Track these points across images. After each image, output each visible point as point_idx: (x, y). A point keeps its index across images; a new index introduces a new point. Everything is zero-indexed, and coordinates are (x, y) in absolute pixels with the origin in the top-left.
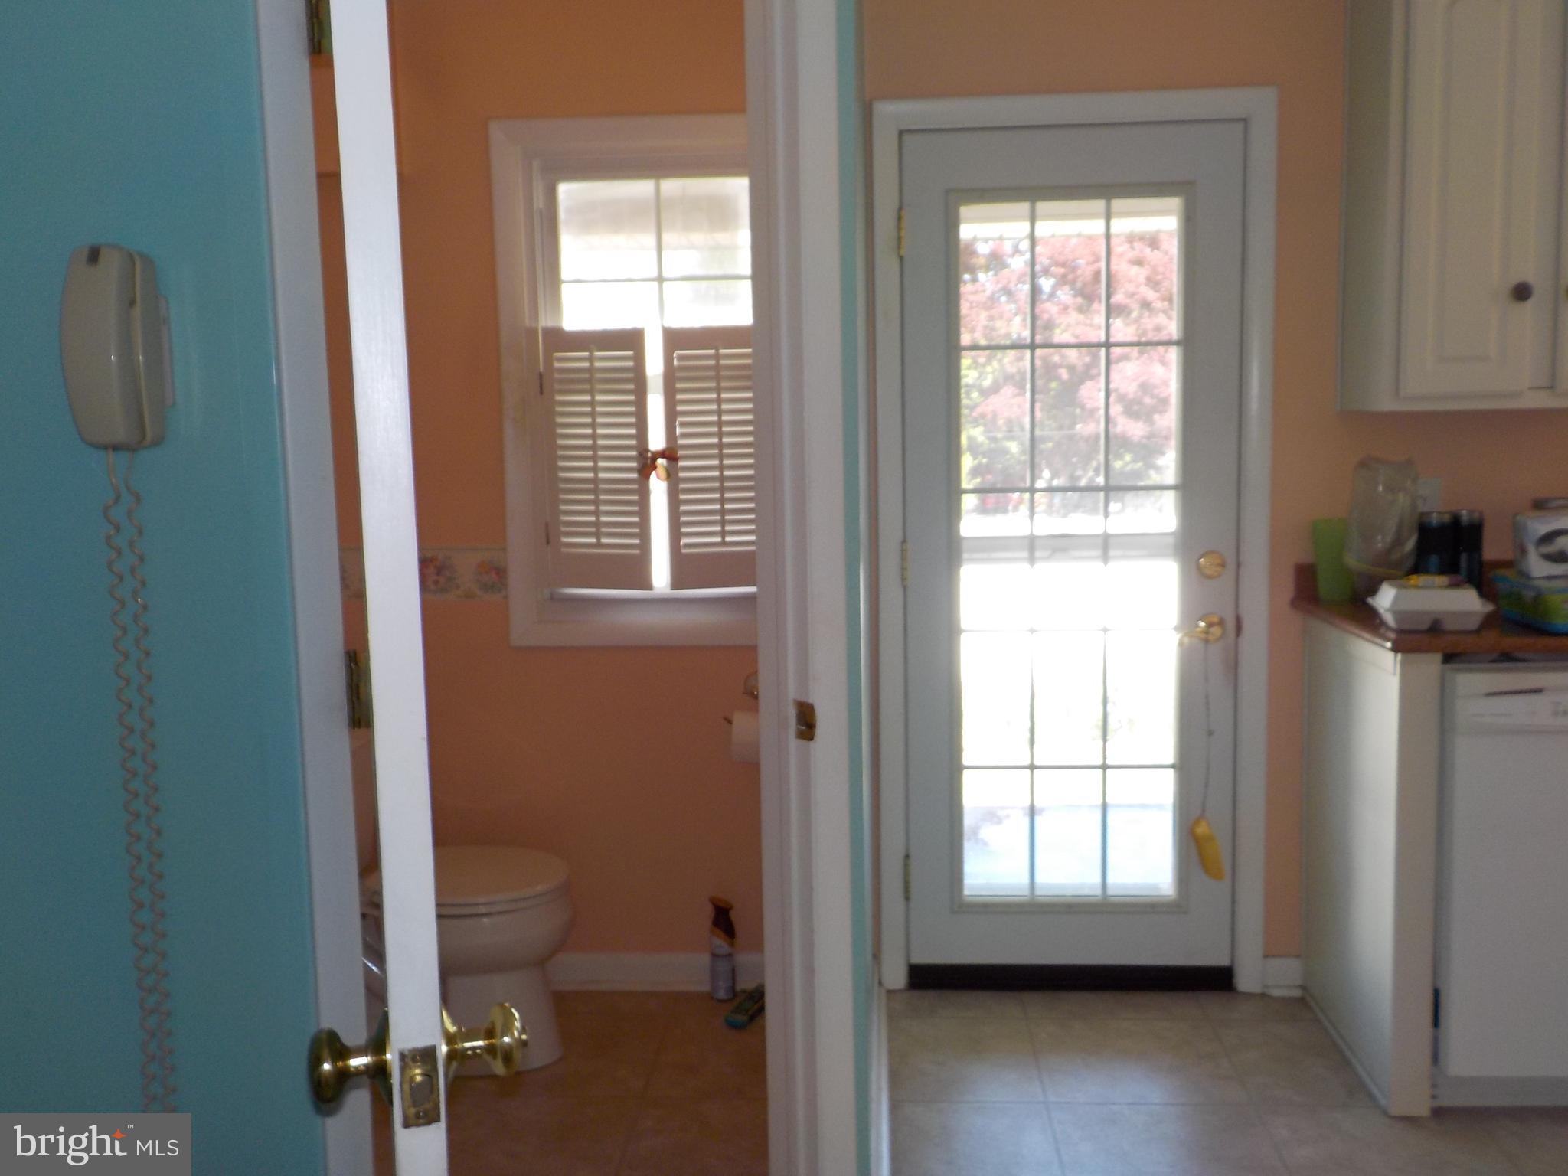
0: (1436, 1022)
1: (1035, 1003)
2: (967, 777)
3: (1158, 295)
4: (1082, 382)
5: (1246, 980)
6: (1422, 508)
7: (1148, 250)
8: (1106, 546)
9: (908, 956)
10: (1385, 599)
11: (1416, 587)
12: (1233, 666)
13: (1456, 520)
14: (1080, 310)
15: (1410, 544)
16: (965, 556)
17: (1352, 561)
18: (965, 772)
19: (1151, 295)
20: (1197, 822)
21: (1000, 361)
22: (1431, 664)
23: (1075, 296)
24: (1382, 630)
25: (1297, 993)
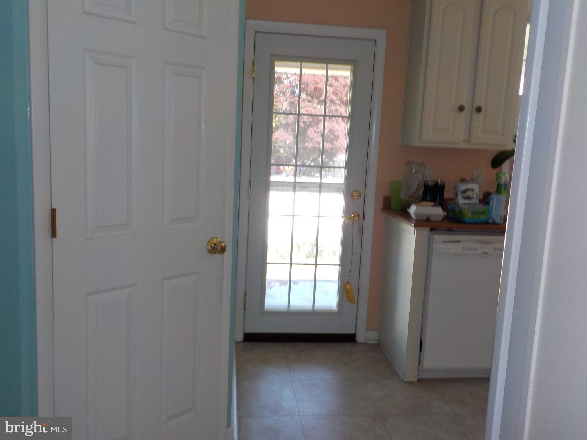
0: (421, 351)
1: (288, 346)
2: (268, 267)
3: (337, 98)
4: (308, 128)
5: (360, 339)
6: (425, 179)
7: (334, 82)
8: (321, 187)
9: (244, 330)
10: (413, 209)
11: (423, 205)
12: (361, 231)
13: (436, 184)
14: (309, 101)
15: (421, 191)
16: (271, 188)
17: (403, 196)
18: (268, 265)
19: (334, 98)
20: (347, 284)
21: (279, 118)
22: (426, 231)
23: (307, 96)
24: (411, 220)
25: (376, 342)
